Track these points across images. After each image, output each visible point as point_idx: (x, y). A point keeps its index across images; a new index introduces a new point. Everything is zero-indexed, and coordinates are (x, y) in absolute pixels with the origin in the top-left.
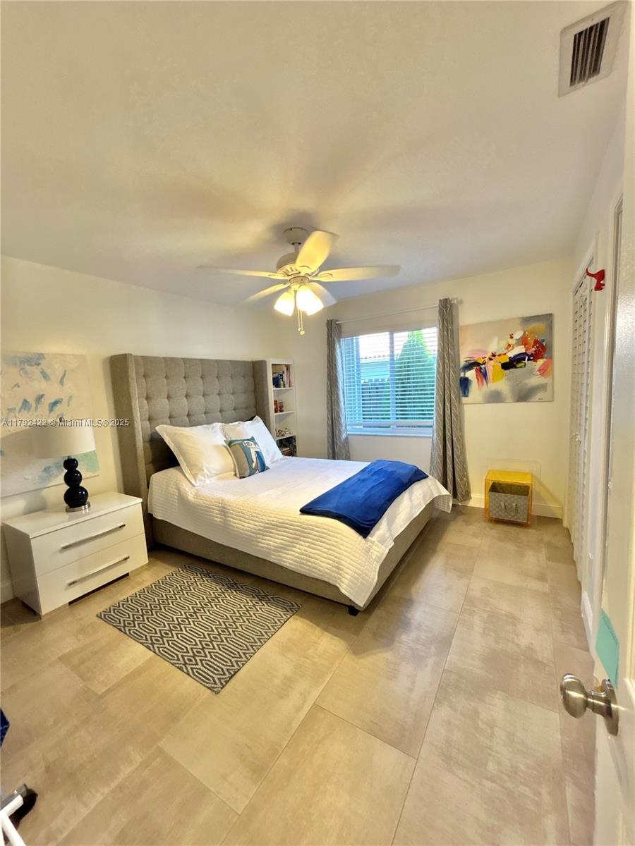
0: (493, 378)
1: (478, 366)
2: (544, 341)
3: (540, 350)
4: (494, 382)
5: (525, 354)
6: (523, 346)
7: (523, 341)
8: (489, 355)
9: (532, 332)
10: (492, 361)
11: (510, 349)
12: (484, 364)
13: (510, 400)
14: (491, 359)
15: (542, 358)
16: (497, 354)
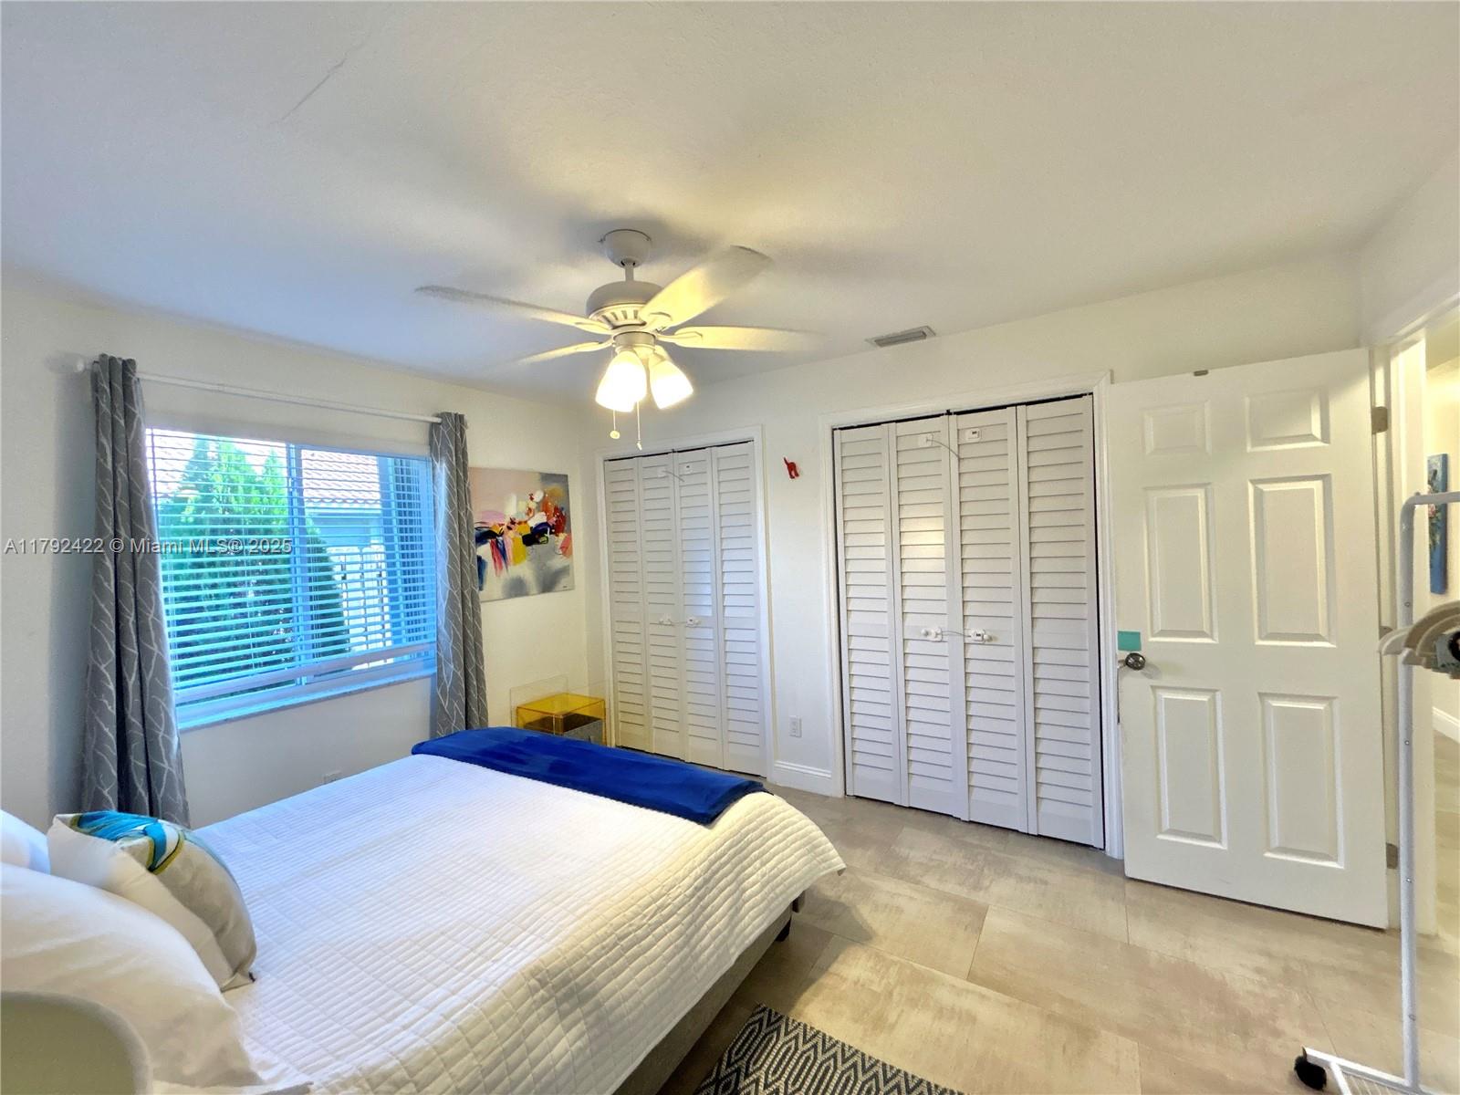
0: (514, 558)
1: (494, 537)
2: (563, 509)
3: (559, 522)
4: (515, 565)
5: (546, 524)
6: (543, 513)
7: (543, 506)
8: (506, 522)
9: (552, 495)
10: (511, 532)
11: (531, 515)
12: (501, 534)
13: (535, 591)
14: (509, 528)
15: (563, 532)
16: (517, 521)
